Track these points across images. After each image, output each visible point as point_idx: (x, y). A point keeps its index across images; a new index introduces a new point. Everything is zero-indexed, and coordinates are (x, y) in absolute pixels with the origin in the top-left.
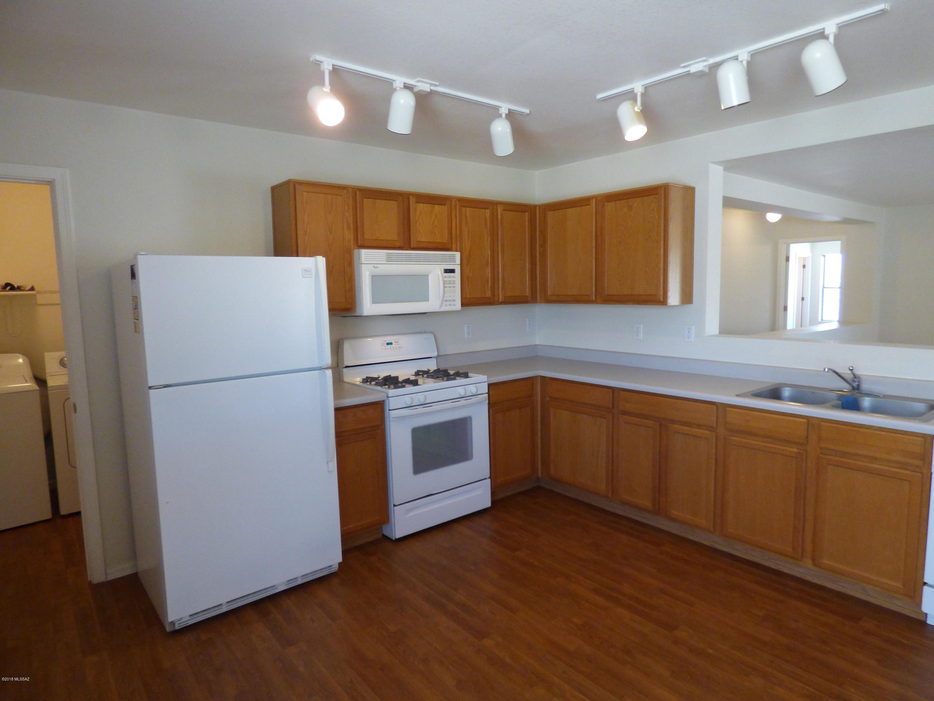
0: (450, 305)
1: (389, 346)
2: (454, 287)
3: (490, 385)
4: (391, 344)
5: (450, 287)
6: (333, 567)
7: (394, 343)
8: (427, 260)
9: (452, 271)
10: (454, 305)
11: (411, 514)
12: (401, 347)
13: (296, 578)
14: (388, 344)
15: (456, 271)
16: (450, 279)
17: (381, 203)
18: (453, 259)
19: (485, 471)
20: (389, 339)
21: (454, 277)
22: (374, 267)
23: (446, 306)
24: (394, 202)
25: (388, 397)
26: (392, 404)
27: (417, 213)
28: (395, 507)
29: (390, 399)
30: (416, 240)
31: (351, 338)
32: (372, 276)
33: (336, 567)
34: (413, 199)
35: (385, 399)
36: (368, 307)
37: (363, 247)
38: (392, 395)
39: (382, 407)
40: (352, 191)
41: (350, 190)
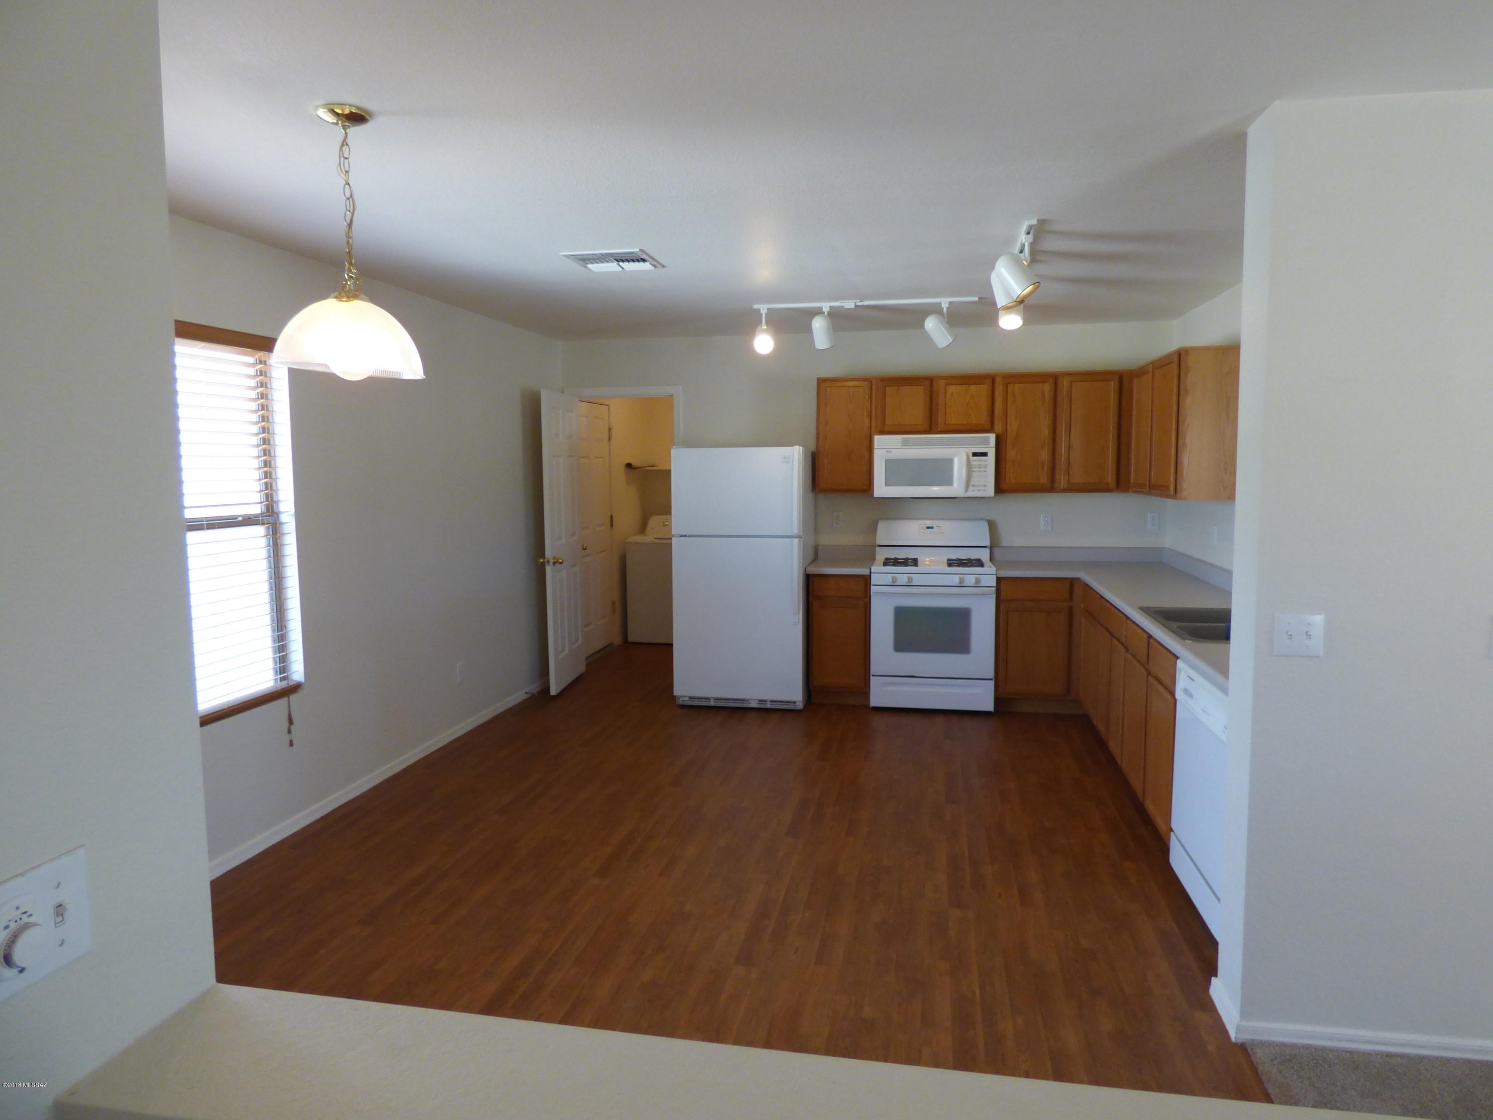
0: (979, 490)
1: (929, 530)
2: (985, 471)
3: (999, 580)
4: (932, 528)
5: (979, 471)
6: (797, 704)
8: (949, 444)
9: (984, 454)
10: (985, 490)
11: (889, 688)
12: (944, 533)
13: (765, 701)
14: (928, 528)
15: (989, 455)
16: (979, 463)
17: (906, 390)
18: (986, 442)
19: (989, 670)
20: (929, 523)
21: (985, 461)
22: (887, 451)
23: (973, 491)
24: (921, 387)
25: (871, 573)
26: (874, 579)
27: (947, 395)
28: (874, 677)
29: (872, 574)
30: (945, 423)
31: (888, 519)
32: (886, 460)
33: (800, 705)
34: (943, 382)
35: (868, 573)
36: (881, 489)
37: (882, 432)
38: (874, 572)
39: (866, 580)
40: (874, 381)
41: (871, 381)
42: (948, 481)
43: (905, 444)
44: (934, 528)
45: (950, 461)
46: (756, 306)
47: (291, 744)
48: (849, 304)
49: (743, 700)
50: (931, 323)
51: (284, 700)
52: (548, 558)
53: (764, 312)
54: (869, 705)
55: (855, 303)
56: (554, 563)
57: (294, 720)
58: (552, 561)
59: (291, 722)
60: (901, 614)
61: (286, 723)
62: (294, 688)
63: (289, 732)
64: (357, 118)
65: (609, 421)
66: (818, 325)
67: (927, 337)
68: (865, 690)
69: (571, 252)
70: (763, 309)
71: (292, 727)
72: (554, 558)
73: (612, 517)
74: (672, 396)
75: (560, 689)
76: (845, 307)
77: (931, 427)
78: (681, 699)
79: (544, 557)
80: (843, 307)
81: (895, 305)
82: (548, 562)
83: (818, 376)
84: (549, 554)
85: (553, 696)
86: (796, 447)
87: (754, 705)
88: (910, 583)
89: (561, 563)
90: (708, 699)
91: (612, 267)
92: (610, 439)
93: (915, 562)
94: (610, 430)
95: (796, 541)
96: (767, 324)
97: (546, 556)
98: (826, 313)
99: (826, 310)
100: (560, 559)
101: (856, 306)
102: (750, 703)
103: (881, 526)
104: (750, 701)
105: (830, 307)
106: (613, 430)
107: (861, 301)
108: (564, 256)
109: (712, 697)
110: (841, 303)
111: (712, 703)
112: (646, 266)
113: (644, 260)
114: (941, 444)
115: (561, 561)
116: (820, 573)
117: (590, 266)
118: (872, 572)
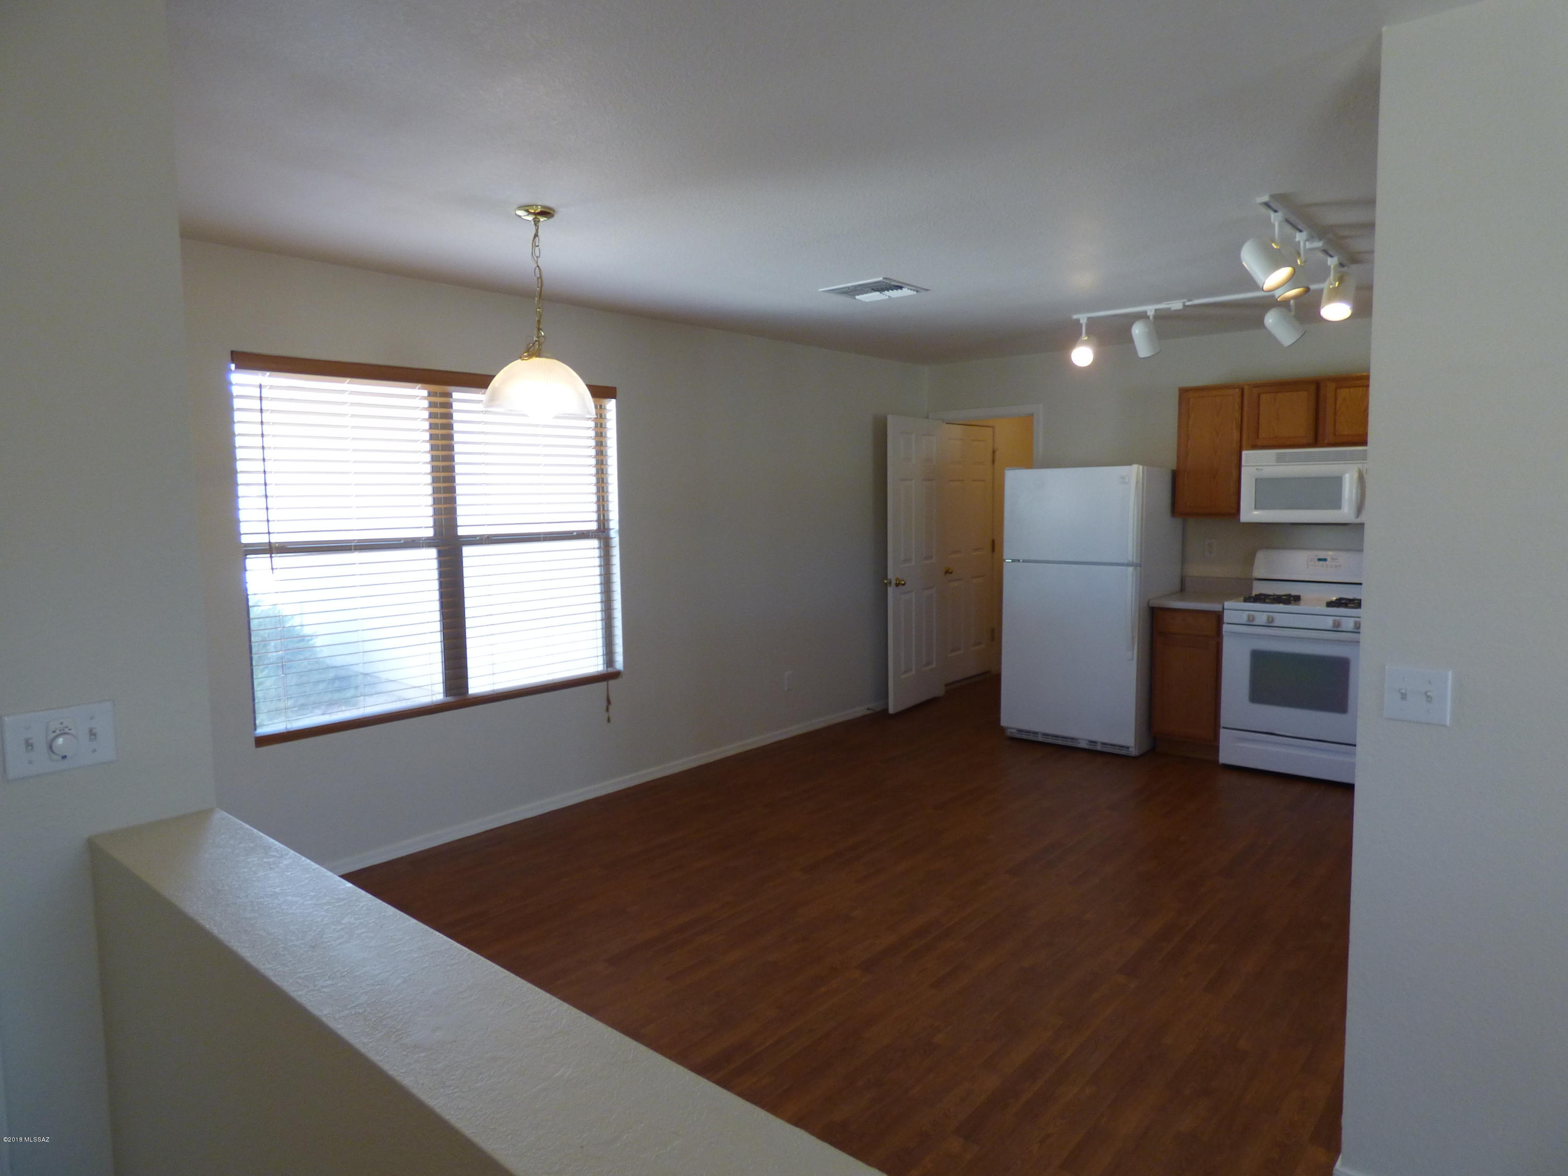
1: (1321, 563)
4: (1325, 560)
6: (1131, 749)
7: (1329, 559)
11: (1241, 744)
12: (1340, 566)
13: (1095, 742)
14: (1320, 560)
17: (1285, 397)
20: (1322, 554)
22: (1257, 469)
24: (1303, 393)
25: (1223, 609)
26: (1227, 617)
27: (1338, 402)
28: (1224, 730)
29: (1225, 611)
30: (1335, 435)
31: (1269, 547)
32: (1256, 480)
33: (1134, 752)
34: (1331, 386)
35: (1221, 610)
36: (1249, 513)
37: (1254, 447)
38: (1228, 608)
39: (1218, 617)
40: (1246, 388)
41: (1243, 390)
42: (1336, 504)
43: (1280, 459)
44: (1328, 560)
45: (1337, 481)
46: (1075, 317)
47: (609, 720)
48: (1177, 305)
49: (1073, 739)
50: (1271, 319)
51: (604, 683)
52: (890, 579)
53: (1083, 321)
54: (1218, 761)
55: (1184, 303)
56: (897, 585)
57: (612, 700)
58: (894, 582)
59: (609, 702)
60: (1260, 659)
61: (605, 704)
62: (616, 675)
63: (607, 710)
64: (547, 213)
65: (994, 442)
66: (1138, 330)
67: (1270, 336)
68: (1213, 744)
69: (827, 287)
70: (1083, 318)
71: (610, 707)
72: (897, 579)
73: (993, 541)
74: (1032, 415)
75: (899, 709)
76: (1172, 309)
77: (1316, 441)
78: (1009, 730)
79: (887, 579)
80: (1169, 309)
81: (1243, 300)
82: (890, 583)
83: (1181, 386)
84: (891, 575)
85: (890, 714)
86: (1135, 467)
87: (1083, 745)
88: (1271, 623)
89: (903, 585)
90: (1036, 733)
91: (875, 296)
92: (993, 462)
93: (1297, 599)
94: (994, 452)
95: (1131, 569)
96: (1088, 334)
97: (889, 577)
98: (1151, 317)
99: (1151, 313)
100: (903, 580)
101: (1184, 306)
102: (1079, 743)
103: (1261, 556)
104: (1080, 740)
105: (1156, 310)
106: (997, 453)
107: (1190, 300)
108: (823, 291)
109: (1041, 733)
110: (1167, 304)
111: (1040, 739)
112: (905, 292)
113: (901, 288)
114: (1325, 459)
115: (903, 583)
116: (1168, 607)
117: (857, 297)
118: (1225, 608)
